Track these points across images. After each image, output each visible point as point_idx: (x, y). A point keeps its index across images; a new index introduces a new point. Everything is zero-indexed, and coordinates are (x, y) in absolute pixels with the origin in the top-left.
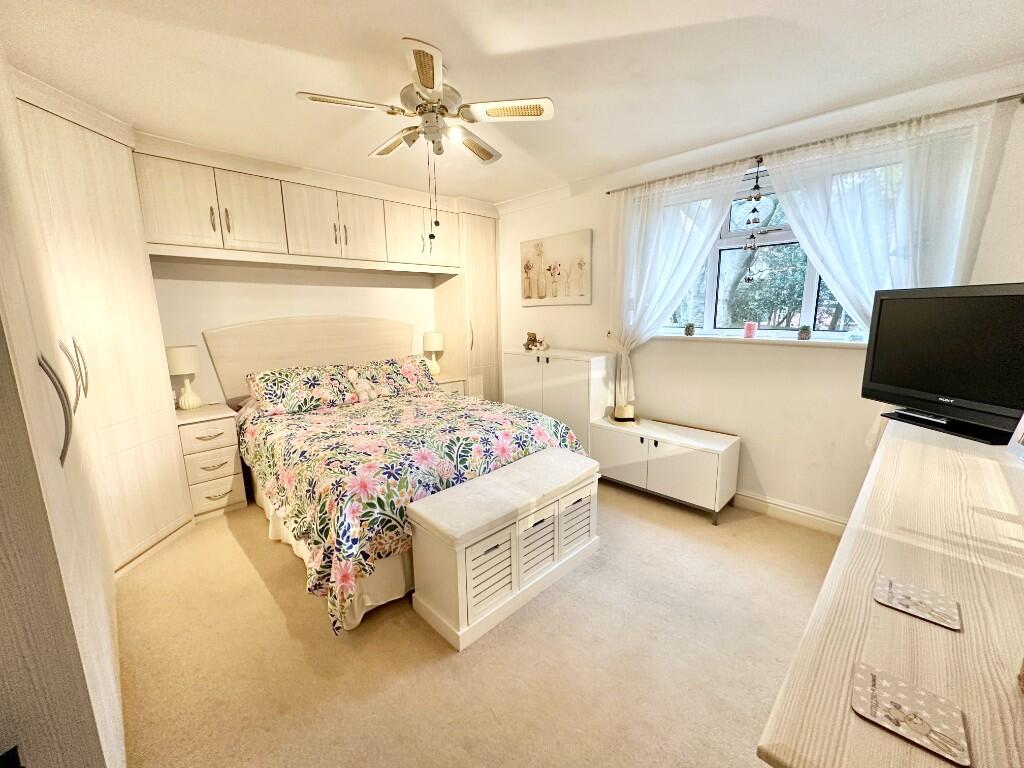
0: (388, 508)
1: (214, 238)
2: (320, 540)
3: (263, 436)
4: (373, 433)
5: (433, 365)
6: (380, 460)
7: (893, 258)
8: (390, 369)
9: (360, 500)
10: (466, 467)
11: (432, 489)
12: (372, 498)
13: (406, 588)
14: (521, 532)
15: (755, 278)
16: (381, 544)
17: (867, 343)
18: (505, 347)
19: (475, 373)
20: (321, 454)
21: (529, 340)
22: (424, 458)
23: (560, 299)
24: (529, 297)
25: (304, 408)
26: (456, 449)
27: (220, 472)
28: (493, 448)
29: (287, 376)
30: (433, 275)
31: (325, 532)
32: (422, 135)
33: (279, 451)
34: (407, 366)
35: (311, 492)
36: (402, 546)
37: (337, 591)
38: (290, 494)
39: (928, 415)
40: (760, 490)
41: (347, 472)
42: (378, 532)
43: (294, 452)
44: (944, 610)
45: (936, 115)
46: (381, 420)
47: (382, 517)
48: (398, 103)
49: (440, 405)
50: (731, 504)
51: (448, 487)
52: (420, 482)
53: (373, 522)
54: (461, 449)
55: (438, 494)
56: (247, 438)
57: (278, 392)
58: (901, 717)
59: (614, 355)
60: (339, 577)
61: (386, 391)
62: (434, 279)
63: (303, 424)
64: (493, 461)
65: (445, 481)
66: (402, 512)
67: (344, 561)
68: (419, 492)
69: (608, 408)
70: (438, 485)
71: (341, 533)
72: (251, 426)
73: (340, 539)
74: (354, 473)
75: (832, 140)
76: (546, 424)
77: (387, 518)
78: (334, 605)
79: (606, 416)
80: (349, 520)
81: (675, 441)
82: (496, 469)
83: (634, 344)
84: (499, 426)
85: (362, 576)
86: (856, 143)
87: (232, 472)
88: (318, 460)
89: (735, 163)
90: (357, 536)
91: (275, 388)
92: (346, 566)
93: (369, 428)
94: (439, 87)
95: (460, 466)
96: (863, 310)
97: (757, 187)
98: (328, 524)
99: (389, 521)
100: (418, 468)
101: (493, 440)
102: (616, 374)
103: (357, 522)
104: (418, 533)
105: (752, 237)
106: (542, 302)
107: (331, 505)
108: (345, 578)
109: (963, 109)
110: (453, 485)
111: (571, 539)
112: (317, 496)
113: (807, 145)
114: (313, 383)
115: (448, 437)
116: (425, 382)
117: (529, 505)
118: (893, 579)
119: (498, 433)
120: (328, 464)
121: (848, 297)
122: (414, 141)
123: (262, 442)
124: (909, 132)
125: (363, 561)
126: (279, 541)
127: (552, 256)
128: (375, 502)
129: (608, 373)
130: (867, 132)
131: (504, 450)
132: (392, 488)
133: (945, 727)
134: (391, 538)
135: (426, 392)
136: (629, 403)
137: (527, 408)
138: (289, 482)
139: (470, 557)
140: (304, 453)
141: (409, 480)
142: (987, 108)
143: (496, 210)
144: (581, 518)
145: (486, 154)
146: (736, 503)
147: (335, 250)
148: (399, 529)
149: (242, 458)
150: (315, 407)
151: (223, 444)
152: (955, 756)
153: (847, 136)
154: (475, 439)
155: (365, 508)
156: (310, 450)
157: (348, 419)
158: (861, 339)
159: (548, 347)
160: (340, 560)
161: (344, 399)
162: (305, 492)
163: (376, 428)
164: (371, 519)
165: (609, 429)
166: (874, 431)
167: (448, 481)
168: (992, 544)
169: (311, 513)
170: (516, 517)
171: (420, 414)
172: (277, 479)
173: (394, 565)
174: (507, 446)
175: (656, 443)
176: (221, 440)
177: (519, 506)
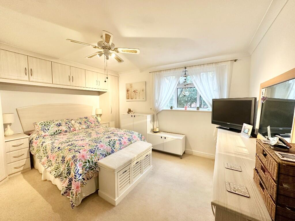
0: (91, 163)
1: (26, 78)
2: (67, 176)
3: (41, 143)
4: (83, 140)
5: (99, 119)
6: (88, 148)
7: (215, 92)
8: (86, 120)
9: (82, 161)
10: (114, 148)
11: (104, 156)
12: (86, 160)
13: (96, 189)
14: (132, 166)
15: (186, 95)
16: (88, 175)
17: (211, 111)
18: (121, 113)
19: (112, 121)
20: (66, 148)
21: (129, 111)
22: (102, 146)
23: (137, 99)
24: (128, 99)
25: (56, 133)
26: (111, 143)
27: (20, 158)
28: (122, 142)
29: (50, 123)
30: (99, 92)
31: (69, 173)
32: (103, 54)
33: (49, 148)
34: (91, 119)
35: (63, 160)
36: (95, 175)
37: (74, 192)
38: (53, 162)
39: (225, 127)
40: (191, 148)
41: (77, 152)
42: (88, 171)
43: (55, 148)
44: (238, 168)
45: (220, 62)
46: (85, 136)
47: (89, 166)
48: (97, 45)
49: (103, 130)
50: (184, 153)
51: (109, 155)
52: (101, 154)
53: (86, 168)
54: (113, 143)
55: (106, 157)
56: (34, 145)
57: (46, 128)
58: (236, 190)
59: (152, 115)
60: (75, 188)
61: (84, 127)
62: (99, 93)
63: (57, 138)
64: (123, 146)
65: (108, 153)
66: (96, 164)
67: (77, 182)
68: (101, 157)
69: (152, 129)
70: (106, 154)
71: (76, 172)
72: (36, 141)
73: (76, 175)
74: (80, 153)
75: (200, 65)
76: (136, 134)
77: (91, 166)
78: (72, 198)
79: (151, 131)
80: (79, 168)
81: (170, 137)
82: (123, 148)
83: (158, 112)
84: (123, 136)
85: (83, 186)
86: (206, 66)
87: (26, 157)
88: (66, 150)
89: (180, 68)
90: (81, 173)
91: (45, 127)
92: (78, 183)
93: (82, 138)
94: (110, 43)
95: (113, 148)
96: (210, 103)
97: (185, 74)
98: (70, 170)
99: (91, 167)
100: (100, 150)
101: (122, 140)
102: (153, 120)
103: (81, 168)
104: (101, 169)
105: (185, 85)
106: (131, 100)
107: (72, 164)
108: (77, 187)
109: (224, 61)
110: (111, 154)
111: (145, 166)
112: (66, 161)
113: (196, 66)
114: (59, 125)
115: (108, 139)
116: (97, 124)
117: (135, 157)
118: (228, 163)
119: (123, 137)
120: (70, 150)
121: (207, 100)
122: (101, 56)
123: (40, 145)
124: (215, 65)
125: (83, 181)
126: (46, 180)
127: (135, 87)
128: (87, 161)
129: (151, 119)
130: (208, 64)
131: (125, 143)
132: (92, 156)
133: (244, 190)
134: (92, 173)
135: (97, 127)
136: (157, 127)
137: (130, 130)
138: (53, 158)
139: (119, 175)
140: (59, 148)
141: (98, 153)
142: (229, 62)
143: (118, 75)
144: (147, 161)
145: (120, 60)
146: (185, 153)
147: (69, 83)
148: (95, 169)
149: (30, 152)
150: (60, 133)
151: (23, 148)
152: (247, 195)
153: (203, 64)
154: (117, 140)
155: (84, 163)
156: (62, 147)
157: (73, 136)
158: (210, 110)
159: (134, 113)
160: (76, 182)
161: (70, 129)
162: (60, 161)
163: (84, 138)
164: (86, 167)
165: (152, 135)
166: (215, 131)
167: (109, 153)
168: (243, 153)
169: (63, 168)
170: (131, 161)
171: (97, 133)
172: (48, 158)
173: (92, 182)
174: (126, 141)
175: (165, 138)
176: (22, 146)
177: (132, 158)
